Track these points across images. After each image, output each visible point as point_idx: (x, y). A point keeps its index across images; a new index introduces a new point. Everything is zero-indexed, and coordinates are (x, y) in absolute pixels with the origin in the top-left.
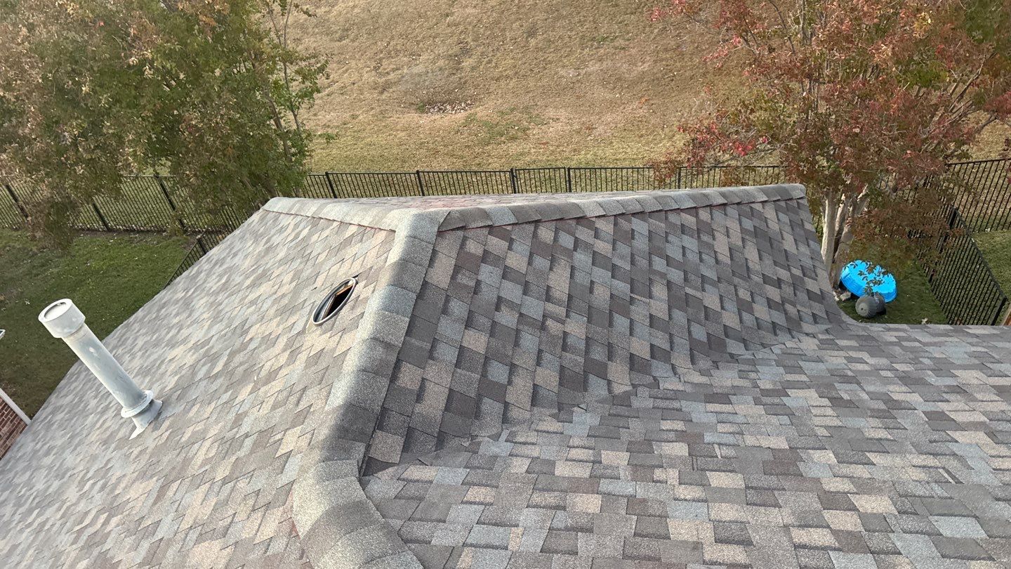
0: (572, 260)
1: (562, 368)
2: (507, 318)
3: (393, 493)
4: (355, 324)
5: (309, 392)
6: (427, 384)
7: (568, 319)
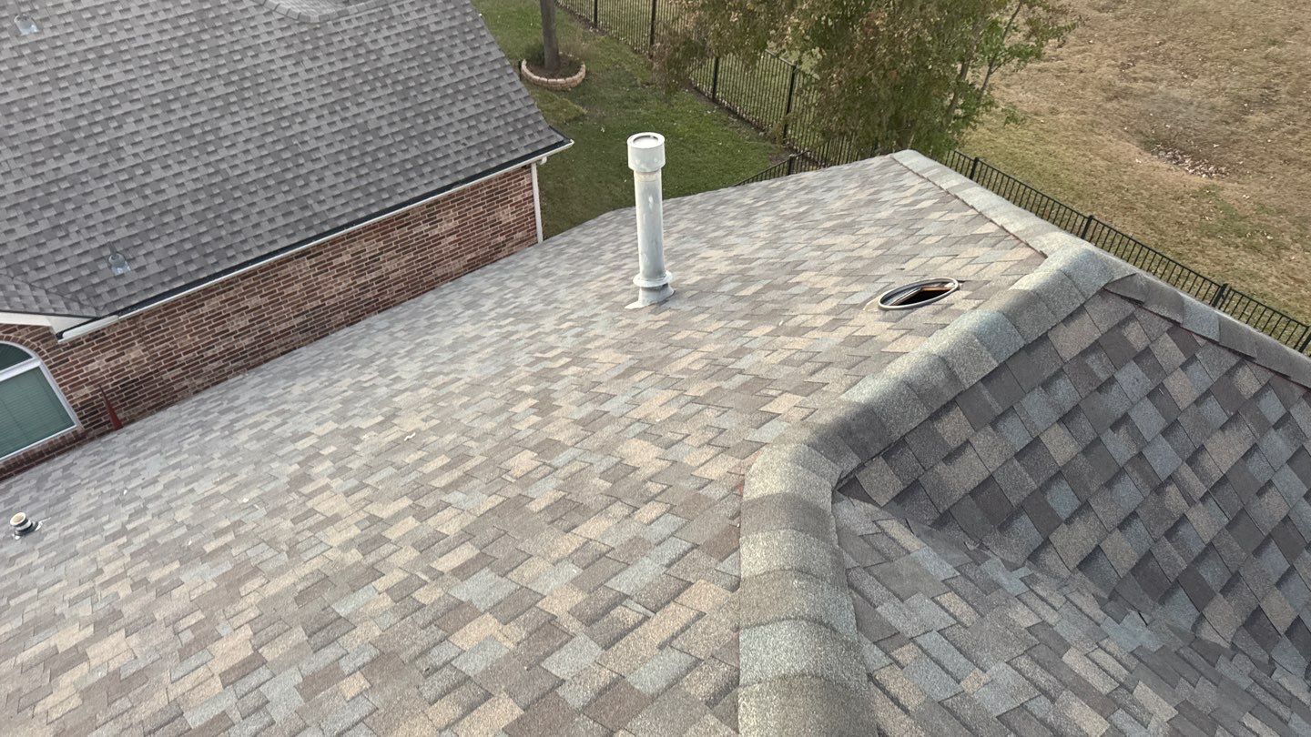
0: (1262, 436)
1: (1149, 554)
2: (1119, 446)
3: (861, 530)
4: (928, 332)
5: (832, 370)
6: (969, 450)
7: (1200, 505)
